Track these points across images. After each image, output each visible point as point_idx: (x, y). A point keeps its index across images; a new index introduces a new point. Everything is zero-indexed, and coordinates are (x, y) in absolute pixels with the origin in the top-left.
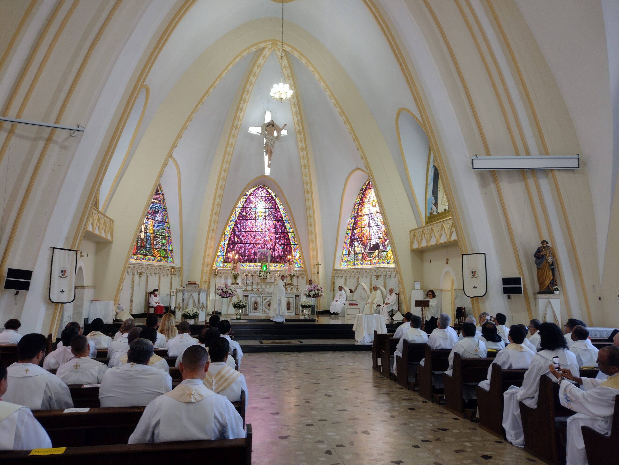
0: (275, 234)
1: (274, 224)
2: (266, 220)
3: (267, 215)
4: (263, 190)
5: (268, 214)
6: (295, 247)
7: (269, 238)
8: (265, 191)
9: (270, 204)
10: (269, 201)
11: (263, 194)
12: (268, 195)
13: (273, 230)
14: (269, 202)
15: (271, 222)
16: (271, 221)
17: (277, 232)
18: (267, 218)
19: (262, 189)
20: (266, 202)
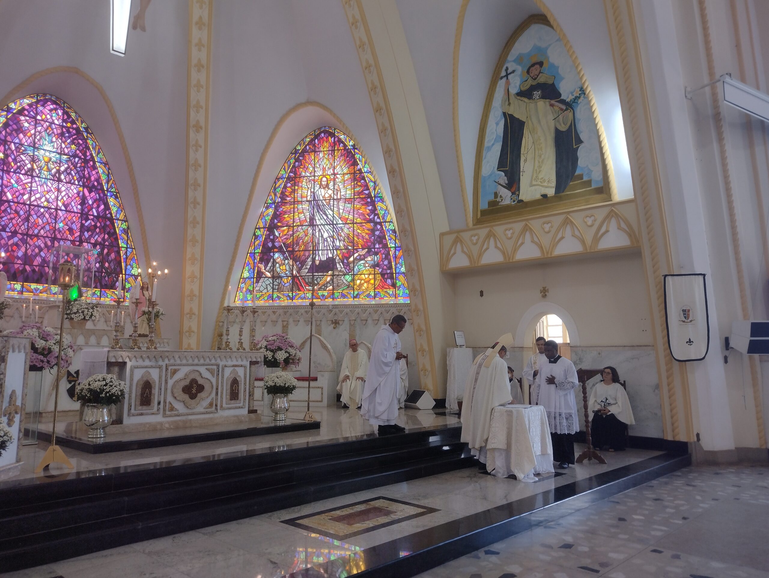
0: (81, 217)
1: (81, 194)
2: (59, 180)
3: (62, 169)
4: (56, 109)
5: (66, 169)
6: (128, 254)
7: (67, 224)
8: (60, 112)
9: (73, 146)
10: (69, 137)
11: (57, 118)
12: (69, 125)
13: (76, 207)
14: (69, 141)
15: (74, 190)
16: (72, 187)
17: (87, 214)
18: (62, 177)
19: (55, 106)
20: (63, 138)
